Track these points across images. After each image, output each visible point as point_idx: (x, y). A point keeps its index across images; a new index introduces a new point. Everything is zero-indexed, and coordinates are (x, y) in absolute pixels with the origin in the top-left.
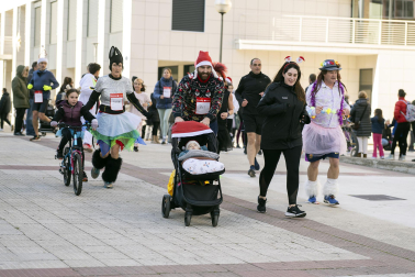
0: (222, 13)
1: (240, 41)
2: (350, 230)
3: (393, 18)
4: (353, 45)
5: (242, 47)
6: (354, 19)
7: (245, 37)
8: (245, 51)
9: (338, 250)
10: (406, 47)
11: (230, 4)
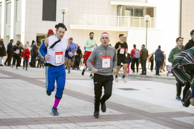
0: (64, 13)
1: (71, 25)
2: (117, 102)
3: (135, 16)
4: (118, 27)
5: (71, 28)
6: (119, 16)
7: (73, 24)
8: (73, 30)
9: (112, 110)
10: (140, 28)
11: (67, 9)
